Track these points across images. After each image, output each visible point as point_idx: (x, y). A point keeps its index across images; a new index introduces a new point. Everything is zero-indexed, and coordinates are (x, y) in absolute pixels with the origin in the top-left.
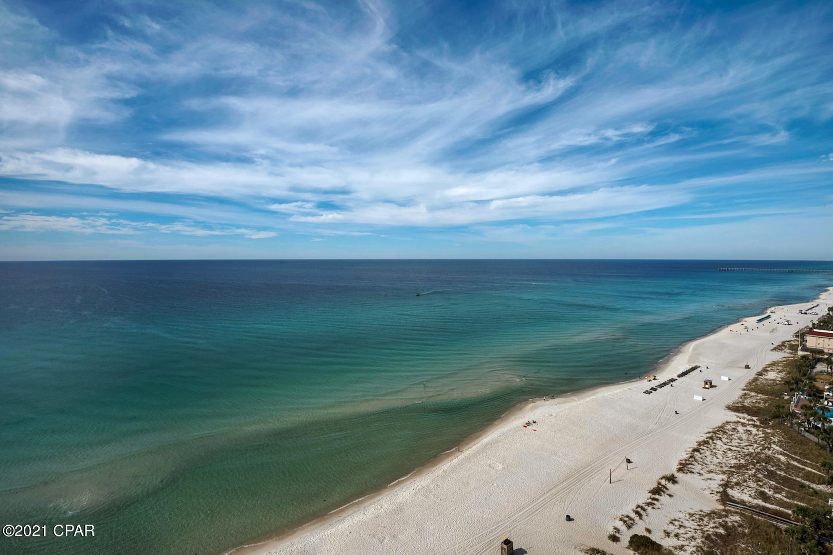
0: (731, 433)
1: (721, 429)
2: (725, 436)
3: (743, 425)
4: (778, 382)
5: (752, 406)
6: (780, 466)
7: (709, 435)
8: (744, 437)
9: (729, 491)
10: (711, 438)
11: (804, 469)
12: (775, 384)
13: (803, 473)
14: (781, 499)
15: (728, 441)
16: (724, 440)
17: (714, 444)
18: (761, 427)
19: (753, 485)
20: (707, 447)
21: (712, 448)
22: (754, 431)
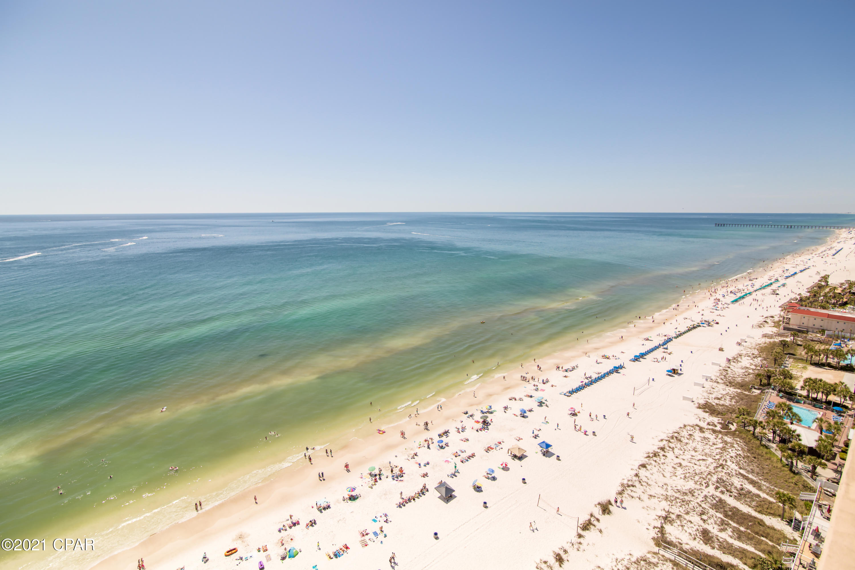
0: (687, 441)
1: (676, 435)
2: (679, 446)
3: (701, 430)
4: (751, 371)
5: (717, 404)
6: (731, 492)
7: (661, 444)
8: (700, 447)
9: (668, 528)
10: (663, 449)
11: (758, 496)
12: (746, 374)
13: (757, 502)
14: (725, 540)
15: (681, 452)
16: (676, 450)
17: (664, 457)
18: (720, 432)
19: (696, 519)
20: (656, 461)
21: (660, 462)
22: (712, 437)
